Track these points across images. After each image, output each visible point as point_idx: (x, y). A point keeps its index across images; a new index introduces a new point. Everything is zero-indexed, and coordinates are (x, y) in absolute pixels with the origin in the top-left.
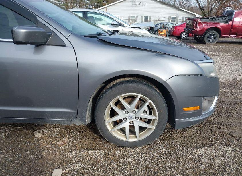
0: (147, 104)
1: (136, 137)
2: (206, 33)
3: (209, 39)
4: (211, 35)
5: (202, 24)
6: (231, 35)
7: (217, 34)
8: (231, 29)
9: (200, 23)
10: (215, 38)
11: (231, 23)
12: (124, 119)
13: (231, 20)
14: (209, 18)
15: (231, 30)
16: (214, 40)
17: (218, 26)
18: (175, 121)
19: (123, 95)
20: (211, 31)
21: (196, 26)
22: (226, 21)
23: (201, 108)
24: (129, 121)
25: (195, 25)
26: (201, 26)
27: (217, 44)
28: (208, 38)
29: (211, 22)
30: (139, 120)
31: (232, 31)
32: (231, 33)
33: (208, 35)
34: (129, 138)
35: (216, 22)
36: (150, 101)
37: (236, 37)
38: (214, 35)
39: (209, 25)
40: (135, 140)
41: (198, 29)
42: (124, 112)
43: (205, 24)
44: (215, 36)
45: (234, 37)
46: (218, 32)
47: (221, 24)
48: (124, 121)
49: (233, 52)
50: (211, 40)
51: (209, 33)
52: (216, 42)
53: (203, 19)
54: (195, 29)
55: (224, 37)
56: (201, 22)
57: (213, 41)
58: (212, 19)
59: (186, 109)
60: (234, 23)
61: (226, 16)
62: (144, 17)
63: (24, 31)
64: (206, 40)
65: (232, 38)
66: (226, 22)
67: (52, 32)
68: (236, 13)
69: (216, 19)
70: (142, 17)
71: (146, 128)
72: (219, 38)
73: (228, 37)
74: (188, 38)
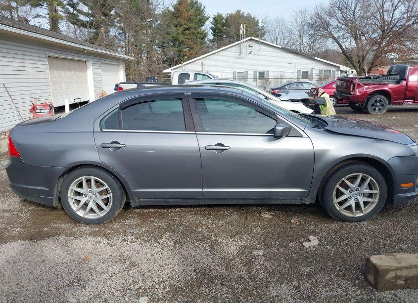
0: (368, 181)
1: (362, 212)
2: (369, 99)
3: (374, 107)
4: (376, 101)
5: (362, 87)
6: (406, 101)
7: (386, 99)
8: (406, 91)
9: (359, 86)
10: (382, 105)
11: (404, 83)
12: (349, 198)
13: (405, 80)
14: (372, 78)
15: (405, 94)
16: (382, 108)
17: (386, 88)
18: (393, 197)
19: (348, 176)
20: (376, 96)
21: (354, 89)
22: (396, 80)
23: (414, 184)
24: (353, 199)
25: (352, 88)
26: (360, 89)
27: (386, 114)
28: (373, 105)
29: (375, 83)
30: (362, 196)
31: (408, 95)
32: (406, 97)
33: (372, 101)
34: (356, 213)
35: (382, 83)
36: (370, 178)
37: (414, 102)
38: (380, 101)
39: (374, 88)
40: (361, 214)
41: (358, 93)
42: (348, 191)
43: (366, 87)
44: (383, 103)
45: (410, 103)
46: (386, 97)
47: (390, 86)
48: (349, 199)
49: (416, 126)
50: (377, 108)
51: (373, 98)
52: (384, 111)
53: (363, 80)
54: (352, 93)
55: (397, 103)
56: (361, 83)
57: (380, 109)
58: (377, 78)
59: (403, 185)
60: (409, 83)
61: (397, 74)
62: (258, 73)
63: (281, 128)
64: (370, 109)
65: (409, 104)
66: (398, 83)
67: (291, 127)
68: (410, 69)
69: (382, 78)
70: (255, 73)
71: (370, 202)
72: (389, 104)
73: (402, 104)
74: (337, 105)
